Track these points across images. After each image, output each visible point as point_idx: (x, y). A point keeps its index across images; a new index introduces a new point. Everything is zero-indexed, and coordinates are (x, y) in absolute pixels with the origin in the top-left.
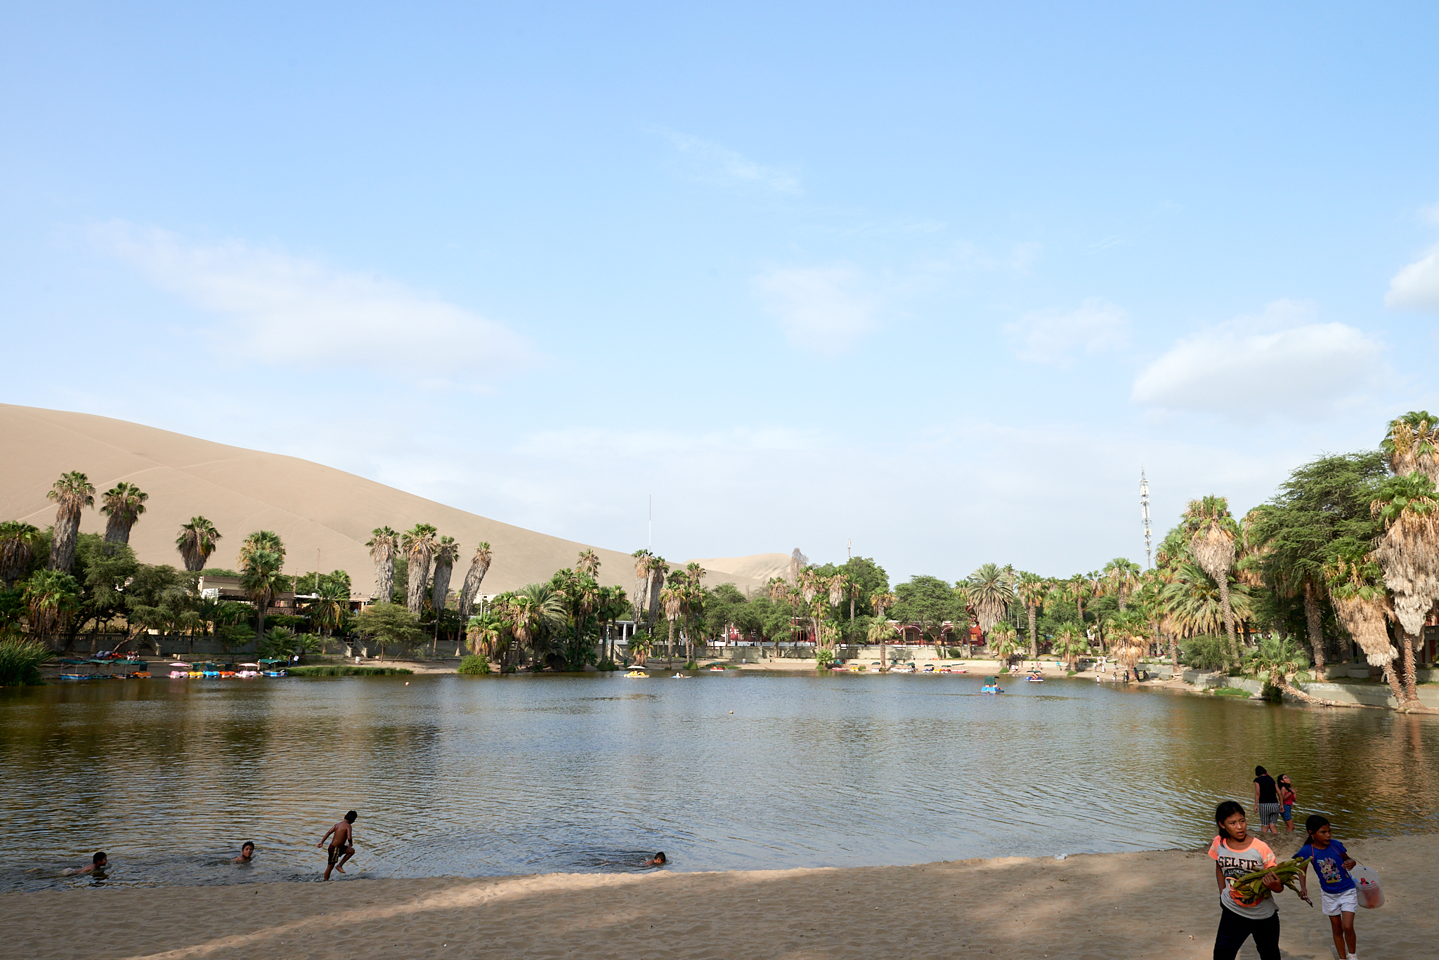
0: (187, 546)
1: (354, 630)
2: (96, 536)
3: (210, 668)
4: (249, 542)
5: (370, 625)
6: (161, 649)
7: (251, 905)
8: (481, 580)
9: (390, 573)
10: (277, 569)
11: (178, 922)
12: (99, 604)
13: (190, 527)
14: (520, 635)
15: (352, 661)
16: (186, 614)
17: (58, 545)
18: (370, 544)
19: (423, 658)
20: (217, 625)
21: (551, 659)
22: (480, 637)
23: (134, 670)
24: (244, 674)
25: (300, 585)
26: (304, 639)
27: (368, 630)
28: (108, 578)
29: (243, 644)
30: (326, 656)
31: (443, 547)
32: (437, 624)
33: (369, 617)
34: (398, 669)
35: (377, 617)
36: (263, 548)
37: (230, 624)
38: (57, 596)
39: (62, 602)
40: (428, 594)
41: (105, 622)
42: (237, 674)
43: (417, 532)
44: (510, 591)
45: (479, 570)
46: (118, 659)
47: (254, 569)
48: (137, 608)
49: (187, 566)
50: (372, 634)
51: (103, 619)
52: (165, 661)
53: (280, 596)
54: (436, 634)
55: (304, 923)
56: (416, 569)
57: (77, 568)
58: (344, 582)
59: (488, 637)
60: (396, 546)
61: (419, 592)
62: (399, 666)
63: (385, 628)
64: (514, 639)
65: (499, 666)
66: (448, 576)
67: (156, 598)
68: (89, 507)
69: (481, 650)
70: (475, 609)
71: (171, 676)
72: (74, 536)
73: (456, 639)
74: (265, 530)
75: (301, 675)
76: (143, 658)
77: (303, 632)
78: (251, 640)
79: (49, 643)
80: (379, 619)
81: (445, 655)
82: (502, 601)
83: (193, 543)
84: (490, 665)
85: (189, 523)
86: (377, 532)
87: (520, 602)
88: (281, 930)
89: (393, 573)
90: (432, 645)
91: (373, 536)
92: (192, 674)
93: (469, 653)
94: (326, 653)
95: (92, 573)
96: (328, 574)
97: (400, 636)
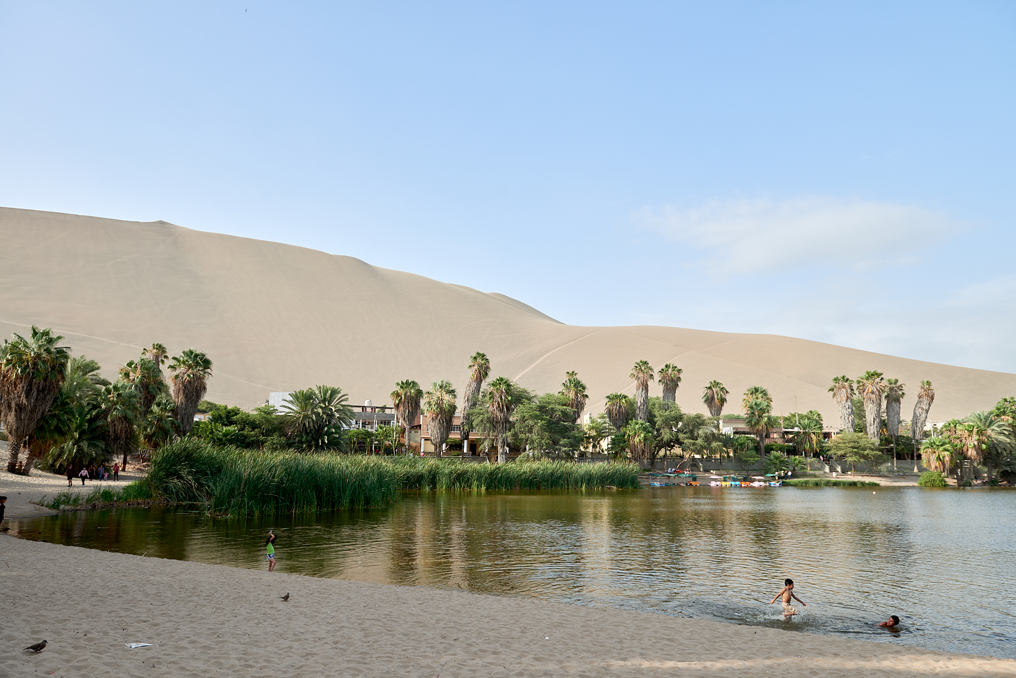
0: (709, 401)
1: (829, 453)
2: (658, 398)
3: (734, 480)
4: (747, 394)
5: (841, 449)
6: (703, 467)
7: (751, 640)
8: (927, 411)
9: (850, 410)
10: (768, 412)
11: (702, 644)
12: (665, 439)
13: (710, 388)
14: (971, 455)
15: (830, 476)
16: (714, 444)
17: (639, 405)
18: (832, 390)
19: (886, 474)
20: (735, 452)
21: (1005, 475)
22: (933, 458)
23: (689, 480)
24: (756, 484)
25: (787, 422)
26: (793, 460)
27: (840, 453)
28: (667, 423)
29: (753, 464)
30: (811, 472)
31: (890, 388)
32: (894, 448)
33: (839, 443)
34: (867, 482)
35: (845, 443)
36: (757, 398)
37: (743, 450)
38: (642, 435)
39: (645, 439)
40: (883, 424)
41: (670, 450)
42: (751, 484)
43: (868, 378)
44: (956, 419)
45: (925, 403)
46: (680, 474)
47: (753, 413)
48: (686, 441)
49: (711, 413)
50: (843, 456)
51: (669, 449)
52: (707, 475)
53: (773, 430)
54: (895, 455)
55: (785, 660)
56: (871, 406)
57: (651, 418)
58: (818, 419)
59: (941, 457)
60: (852, 390)
61: (875, 423)
62: (868, 480)
63: (852, 452)
64: (965, 458)
65: (956, 481)
66: (898, 410)
67: (696, 435)
68: (652, 380)
69: (936, 467)
70: (926, 435)
71: (711, 485)
72: (646, 400)
73: (912, 458)
74: (757, 386)
75: (795, 485)
76: (694, 473)
77: (792, 455)
78: (757, 461)
79: (642, 464)
80: (847, 444)
81: (905, 471)
82: (952, 427)
83: (713, 398)
84: (946, 479)
85: (709, 385)
86: (836, 380)
87: (967, 428)
88: (768, 662)
89: (852, 410)
90: (893, 463)
91: (834, 384)
92: (724, 484)
93: (926, 470)
94: (811, 470)
95: (659, 420)
96: (805, 413)
97: (865, 457)
